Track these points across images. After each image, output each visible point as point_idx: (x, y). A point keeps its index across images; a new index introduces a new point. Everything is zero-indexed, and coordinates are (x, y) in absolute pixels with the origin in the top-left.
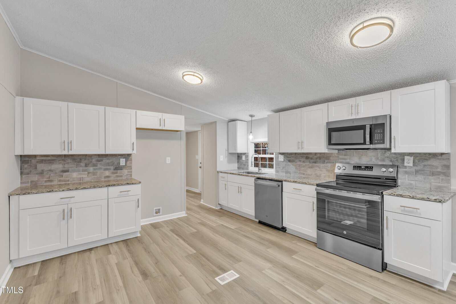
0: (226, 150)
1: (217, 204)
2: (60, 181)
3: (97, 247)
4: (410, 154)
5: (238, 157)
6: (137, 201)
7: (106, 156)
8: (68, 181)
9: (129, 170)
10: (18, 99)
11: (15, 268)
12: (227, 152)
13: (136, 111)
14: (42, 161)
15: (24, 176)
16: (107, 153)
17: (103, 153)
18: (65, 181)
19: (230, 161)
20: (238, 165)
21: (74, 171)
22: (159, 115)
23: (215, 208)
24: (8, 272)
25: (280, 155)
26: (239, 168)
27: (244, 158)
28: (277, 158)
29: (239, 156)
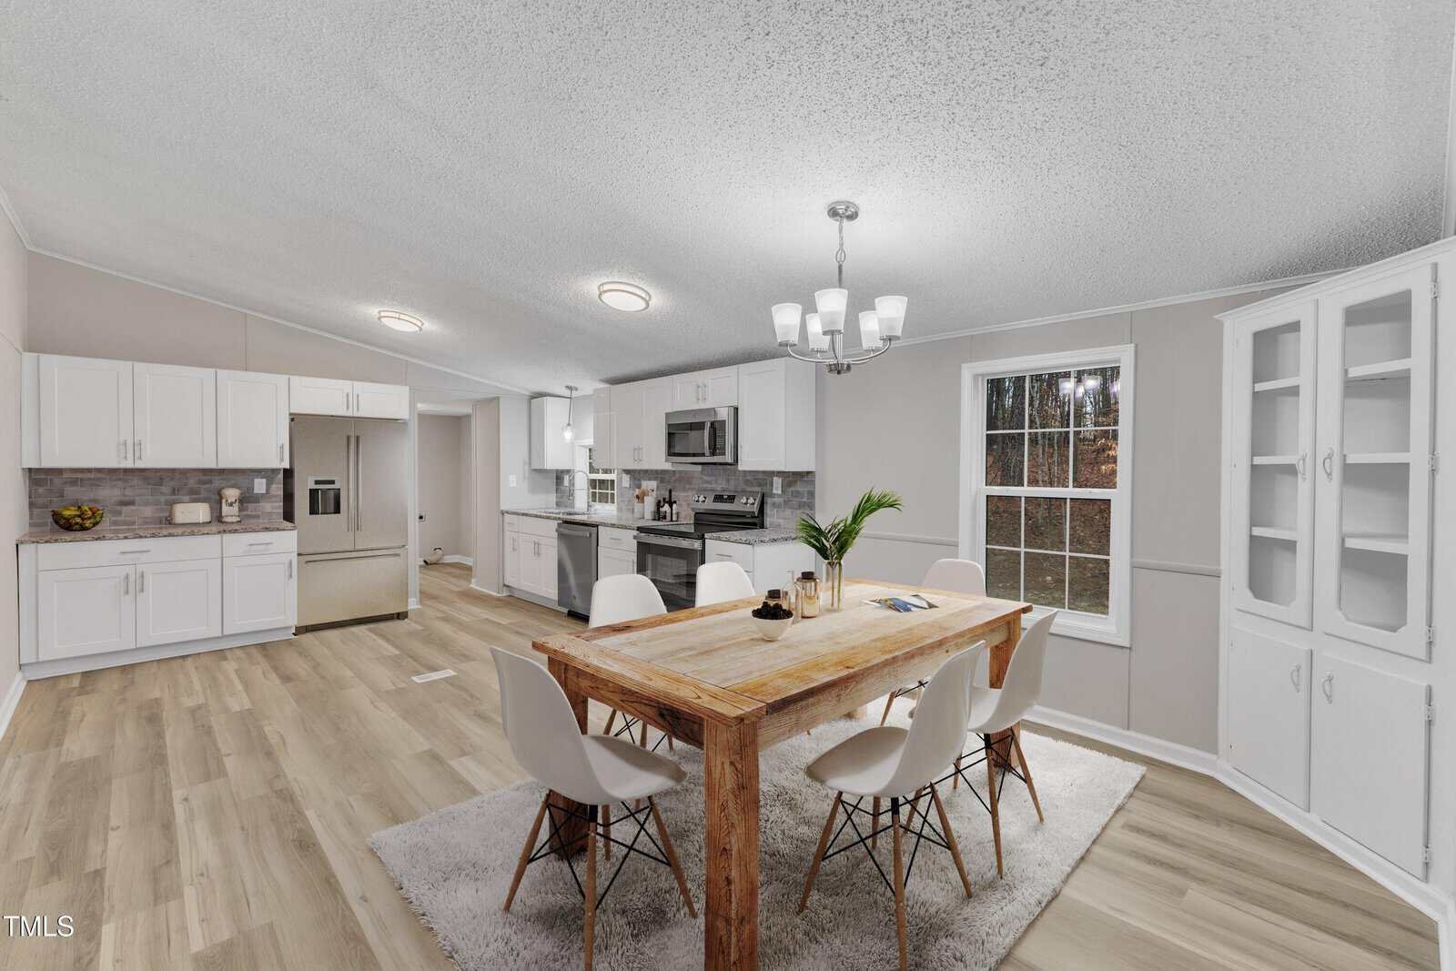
0: (525, 463)
1: (501, 585)
2: (115, 523)
3: (199, 654)
4: (780, 474)
5: (558, 478)
6: (287, 565)
7: (222, 471)
8: (134, 523)
9: (274, 504)
10: (29, 357)
11: (29, 681)
12: (527, 467)
13: (289, 379)
14: (74, 482)
15: (36, 511)
16: (222, 465)
17: (213, 465)
18: (125, 523)
19: (534, 490)
20: (557, 497)
21: (147, 504)
22: (346, 385)
23: (494, 594)
24: (18, 686)
25: (624, 475)
26: (558, 504)
27: (566, 478)
28: (620, 480)
29: (559, 476)
